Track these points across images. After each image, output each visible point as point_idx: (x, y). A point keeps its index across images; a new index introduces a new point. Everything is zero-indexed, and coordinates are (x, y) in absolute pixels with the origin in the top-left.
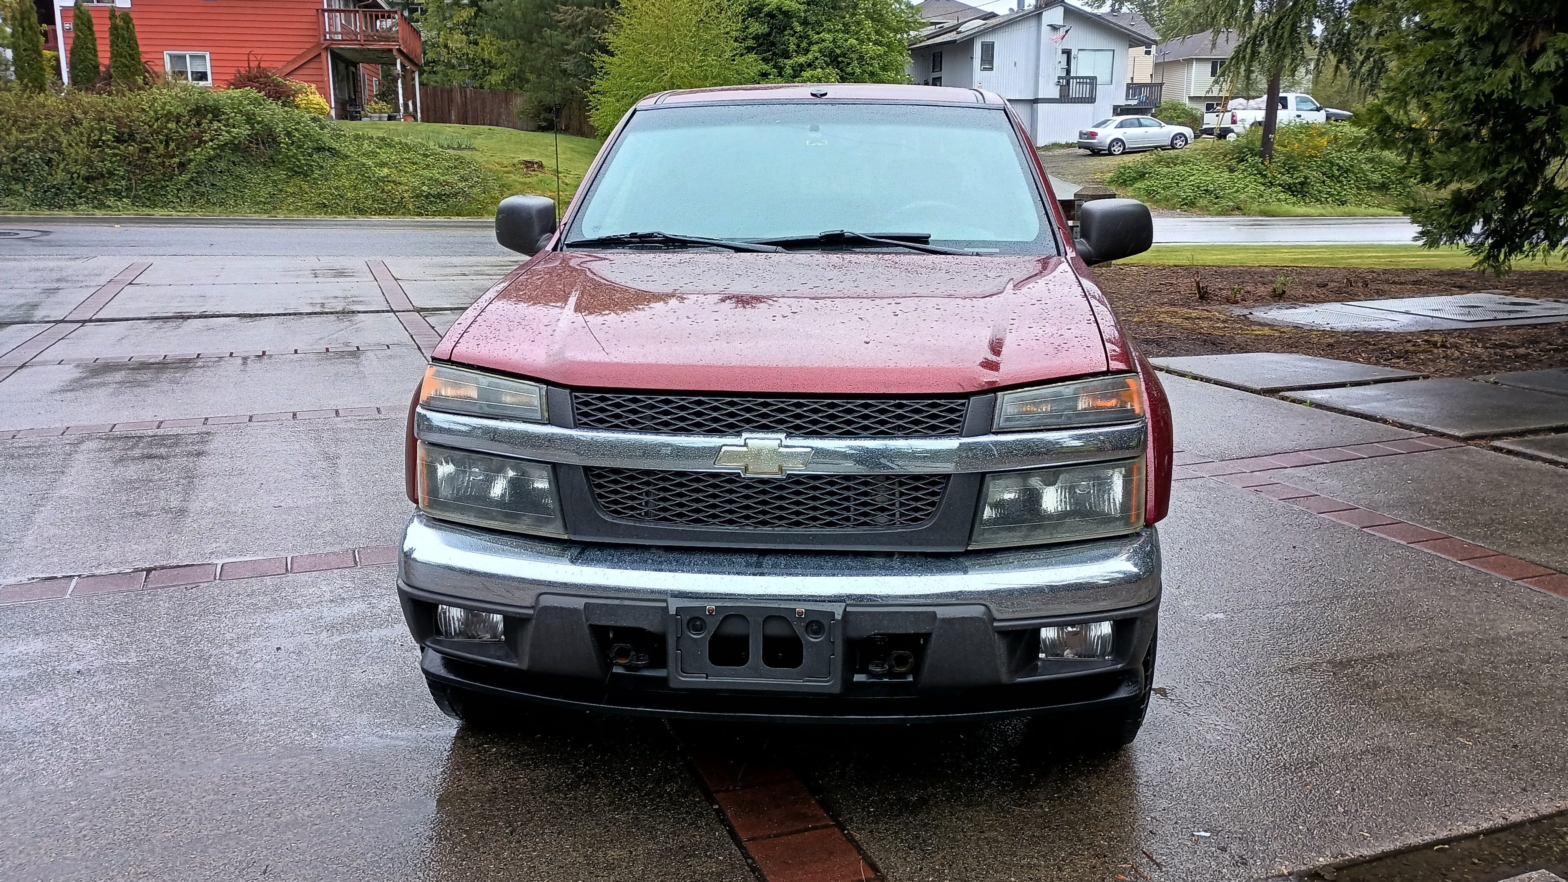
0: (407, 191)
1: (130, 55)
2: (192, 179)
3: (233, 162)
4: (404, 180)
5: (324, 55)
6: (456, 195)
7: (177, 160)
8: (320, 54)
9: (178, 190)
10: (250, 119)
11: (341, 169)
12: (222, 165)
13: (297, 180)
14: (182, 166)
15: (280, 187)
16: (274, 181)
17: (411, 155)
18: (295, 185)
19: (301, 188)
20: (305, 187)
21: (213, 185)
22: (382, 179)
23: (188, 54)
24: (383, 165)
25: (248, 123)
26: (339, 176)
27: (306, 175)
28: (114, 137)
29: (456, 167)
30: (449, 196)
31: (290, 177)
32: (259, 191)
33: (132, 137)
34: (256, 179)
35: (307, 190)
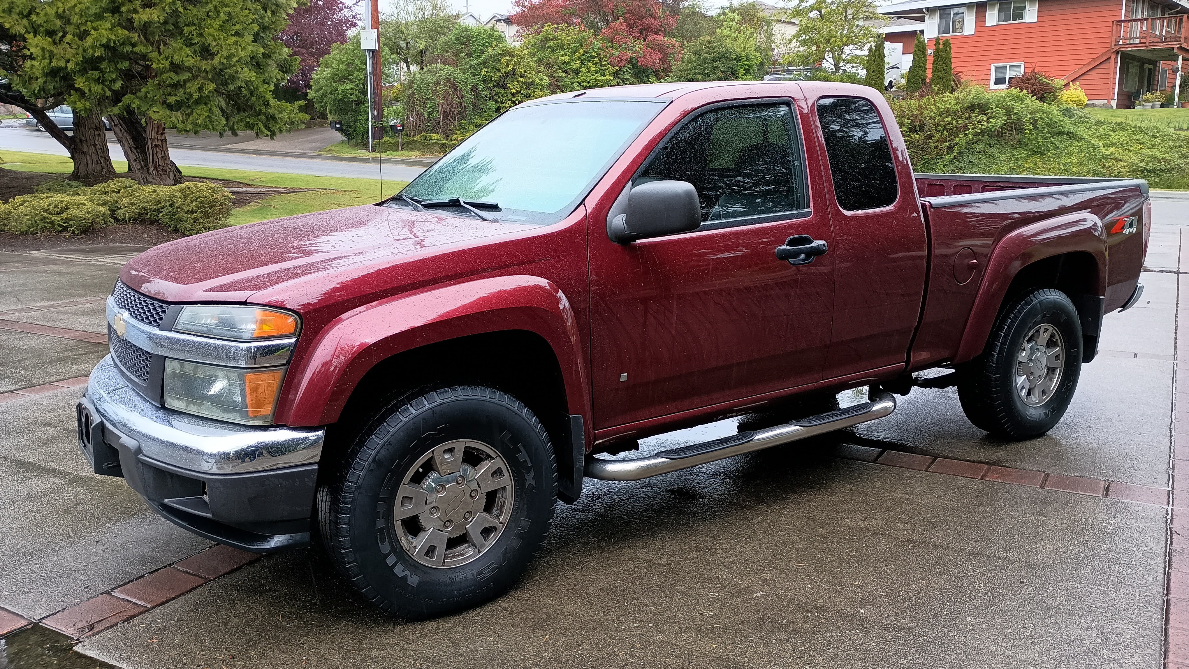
0: (1125, 167)
1: (944, 70)
2: (955, 158)
3: (990, 145)
4: (1126, 157)
5: (1113, 57)
6: (1170, 170)
7: (947, 144)
8: (1110, 58)
9: (944, 166)
10: (1009, 112)
11: (1074, 149)
12: (980, 147)
13: (1036, 159)
14: (950, 148)
15: (1019, 163)
16: (1017, 159)
17: (1140, 137)
18: (1032, 162)
19: (1036, 164)
20: (1040, 164)
21: (970, 162)
22: (1106, 157)
23: (1008, 65)
24: (1112, 145)
25: (1006, 115)
26: (1070, 154)
27: (1042, 154)
28: (909, 128)
29: (1180, 146)
30: (1164, 171)
31: (1029, 156)
32: (1003, 167)
33: (921, 128)
34: (1003, 157)
35: (1040, 166)
